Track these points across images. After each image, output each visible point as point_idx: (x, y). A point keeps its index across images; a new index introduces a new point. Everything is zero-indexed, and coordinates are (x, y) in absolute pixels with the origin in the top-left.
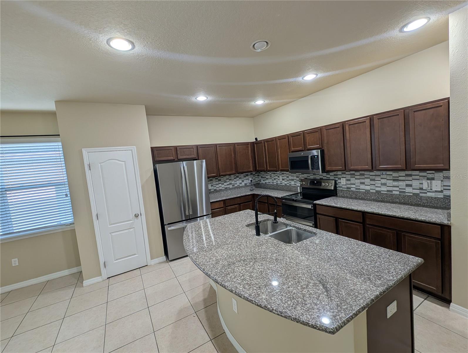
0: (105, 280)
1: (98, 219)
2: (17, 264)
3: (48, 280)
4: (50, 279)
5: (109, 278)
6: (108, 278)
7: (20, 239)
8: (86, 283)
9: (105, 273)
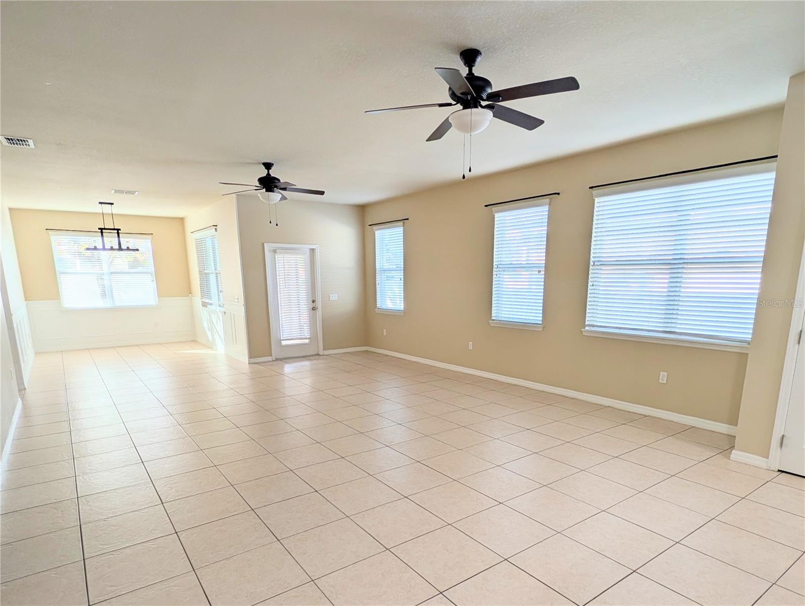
0: (772, 470)
1: (799, 343)
2: (665, 382)
3: (693, 425)
4: (697, 426)
5: (783, 472)
6: (779, 471)
7: (663, 343)
8: (736, 454)
9: (777, 459)
